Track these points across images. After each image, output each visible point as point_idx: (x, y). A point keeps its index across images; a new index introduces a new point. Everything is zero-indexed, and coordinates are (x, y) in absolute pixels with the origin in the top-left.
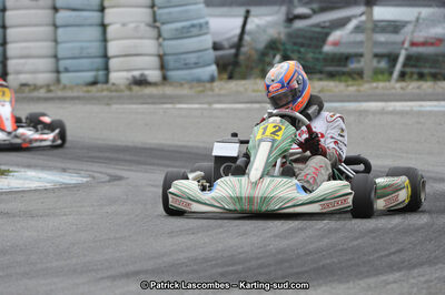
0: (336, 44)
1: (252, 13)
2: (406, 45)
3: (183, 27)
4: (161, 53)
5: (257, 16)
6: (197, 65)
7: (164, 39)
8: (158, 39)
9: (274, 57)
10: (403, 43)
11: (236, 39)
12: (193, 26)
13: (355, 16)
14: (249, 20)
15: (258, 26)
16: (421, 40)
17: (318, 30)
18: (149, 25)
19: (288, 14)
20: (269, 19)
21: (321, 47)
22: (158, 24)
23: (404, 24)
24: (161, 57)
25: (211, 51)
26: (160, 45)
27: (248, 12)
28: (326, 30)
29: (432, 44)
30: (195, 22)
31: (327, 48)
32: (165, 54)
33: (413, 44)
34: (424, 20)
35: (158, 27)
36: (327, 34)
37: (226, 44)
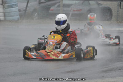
0: (52, 10)
1: (29, 1)
2: (72, 11)
3: (11, 5)
4: (4, 12)
5: (31, 2)
6: (14, 16)
7: (5, 8)
8: (3, 8)
9: (35, 13)
10: (71, 10)
11: (25, 9)
12: (13, 5)
13: (57, 3)
14: (29, 3)
15: (31, 5)
16: (76, 9)
17: (48, 6)
18: (1, 4)
19: (39, 2)
20: (34, 3)
21: (48, 11)
22: (3, 4)
23: (71, 5)
24: (4, 13)
25: (18, 12)
26: (4, 10)
27: (28, 1)
28: (49, 6)
29: (79, 11)
30: (14, 4)
31: (50, 11)
32: (5, 12)
33: (74, 11)
34: (77, 4)
35: (4, 5)
36: (50, 8)
37: (22, 10)
